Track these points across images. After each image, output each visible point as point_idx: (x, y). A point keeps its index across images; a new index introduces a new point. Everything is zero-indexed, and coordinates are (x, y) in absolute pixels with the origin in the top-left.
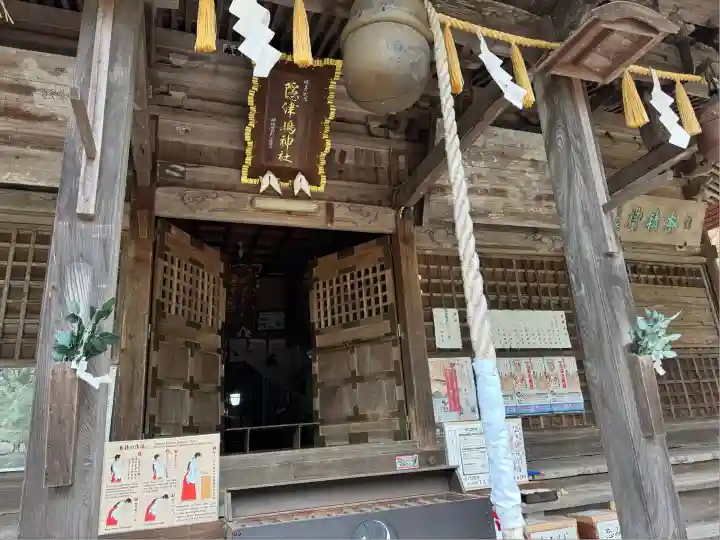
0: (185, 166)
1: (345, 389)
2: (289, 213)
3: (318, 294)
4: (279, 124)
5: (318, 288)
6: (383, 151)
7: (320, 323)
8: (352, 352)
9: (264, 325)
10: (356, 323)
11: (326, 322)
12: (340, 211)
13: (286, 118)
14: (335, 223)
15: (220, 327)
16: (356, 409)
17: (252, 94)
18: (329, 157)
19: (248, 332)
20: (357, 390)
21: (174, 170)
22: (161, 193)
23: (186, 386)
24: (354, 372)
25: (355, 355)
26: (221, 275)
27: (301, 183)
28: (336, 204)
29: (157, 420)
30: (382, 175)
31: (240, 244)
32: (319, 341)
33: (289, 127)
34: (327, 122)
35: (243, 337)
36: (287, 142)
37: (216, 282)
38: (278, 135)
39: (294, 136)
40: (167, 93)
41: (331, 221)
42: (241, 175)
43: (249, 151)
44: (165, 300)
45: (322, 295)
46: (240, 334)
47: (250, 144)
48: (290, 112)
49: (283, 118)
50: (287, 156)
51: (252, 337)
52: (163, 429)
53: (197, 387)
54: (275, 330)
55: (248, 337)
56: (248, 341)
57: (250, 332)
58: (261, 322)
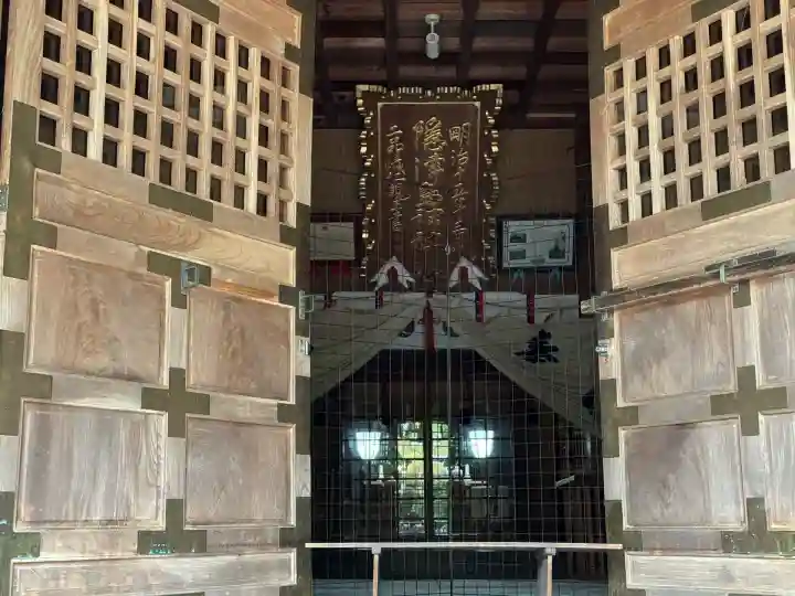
1: (716, 437)
3: (620, 105)
5: (619, 83)
7: (624, 205)
8: (742, 300)
9: (521, 255)
10: (758, 194)
11: (647, 200)
15: (292, 221)
16: (755, 507)
19: (475, 273)
20: (758, 442)
23: (151, 399)
24: (747, 374)
25: (753, 311)
26: (290, 51)
29: (24, 509)
31: (432, 18)
32: (624, 268)
35: (465, 285)
37: (276, 72)
44: (61, 112)
45: (630, 108)
51: (490, 286)
52: (46, 543)
53: (202, 403)
54: (550, 269)
55: (478, 286)
56: (479, 297)
57: (481, 275)
58: (510, 247)
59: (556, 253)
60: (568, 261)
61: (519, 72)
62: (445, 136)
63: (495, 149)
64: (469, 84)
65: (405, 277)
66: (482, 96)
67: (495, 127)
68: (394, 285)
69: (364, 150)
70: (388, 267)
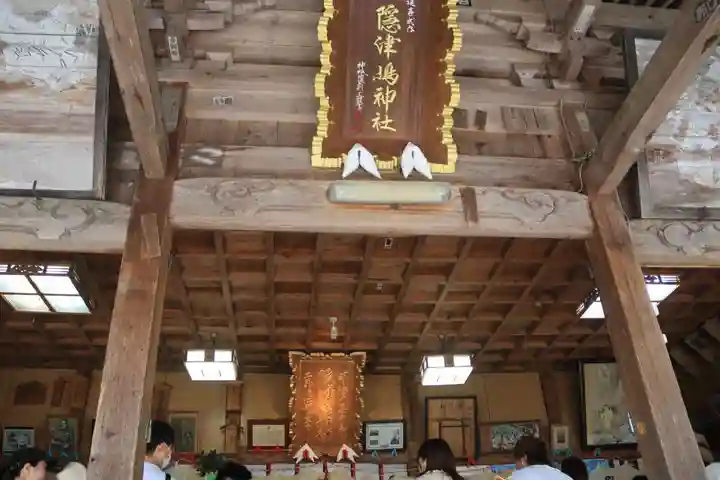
0: (224, 150)
2: (395, 206)
4: (371, 70)
6: (548, 108)
9: (375, 442)
12: (488, 200)
13: (383, 60)
14: (482, 221)
17: (323, 23)
18: (459, 115)
19: (351, 454)
21: (206, 155)
22: (179, 189)
27: (413, 158)
28: (478, 190)
30: (553, 146)
31: (334, 319)
33: (389, 74)
34: (449, 56)
35: (345, 460)
36: (384, 98)
38: (370, 89)
39: (396, 87)
40: (204, 58)
41: (475, 218)
42: (311, 154)
43: (322, 115)
46: (340, 456)
47: (325, 102)
48: (389, 50)
49: (375, 61)
50: (388, 121)
51: (359, 460)
54: (391, 451)
55: (352, 459)
56: (353, 466)
57: (354, 454)
58: (370, 438)
59: (394, 441)
60: (400, 446)
61: (374, 347)
62: (335, 378)
63: (362, 385)
64: (348, 352)
65: (312, 455)
66: (355, 358)
67: (363, 374)
68: (306, 459)
69: (292, 385)
70: (302, 450)
